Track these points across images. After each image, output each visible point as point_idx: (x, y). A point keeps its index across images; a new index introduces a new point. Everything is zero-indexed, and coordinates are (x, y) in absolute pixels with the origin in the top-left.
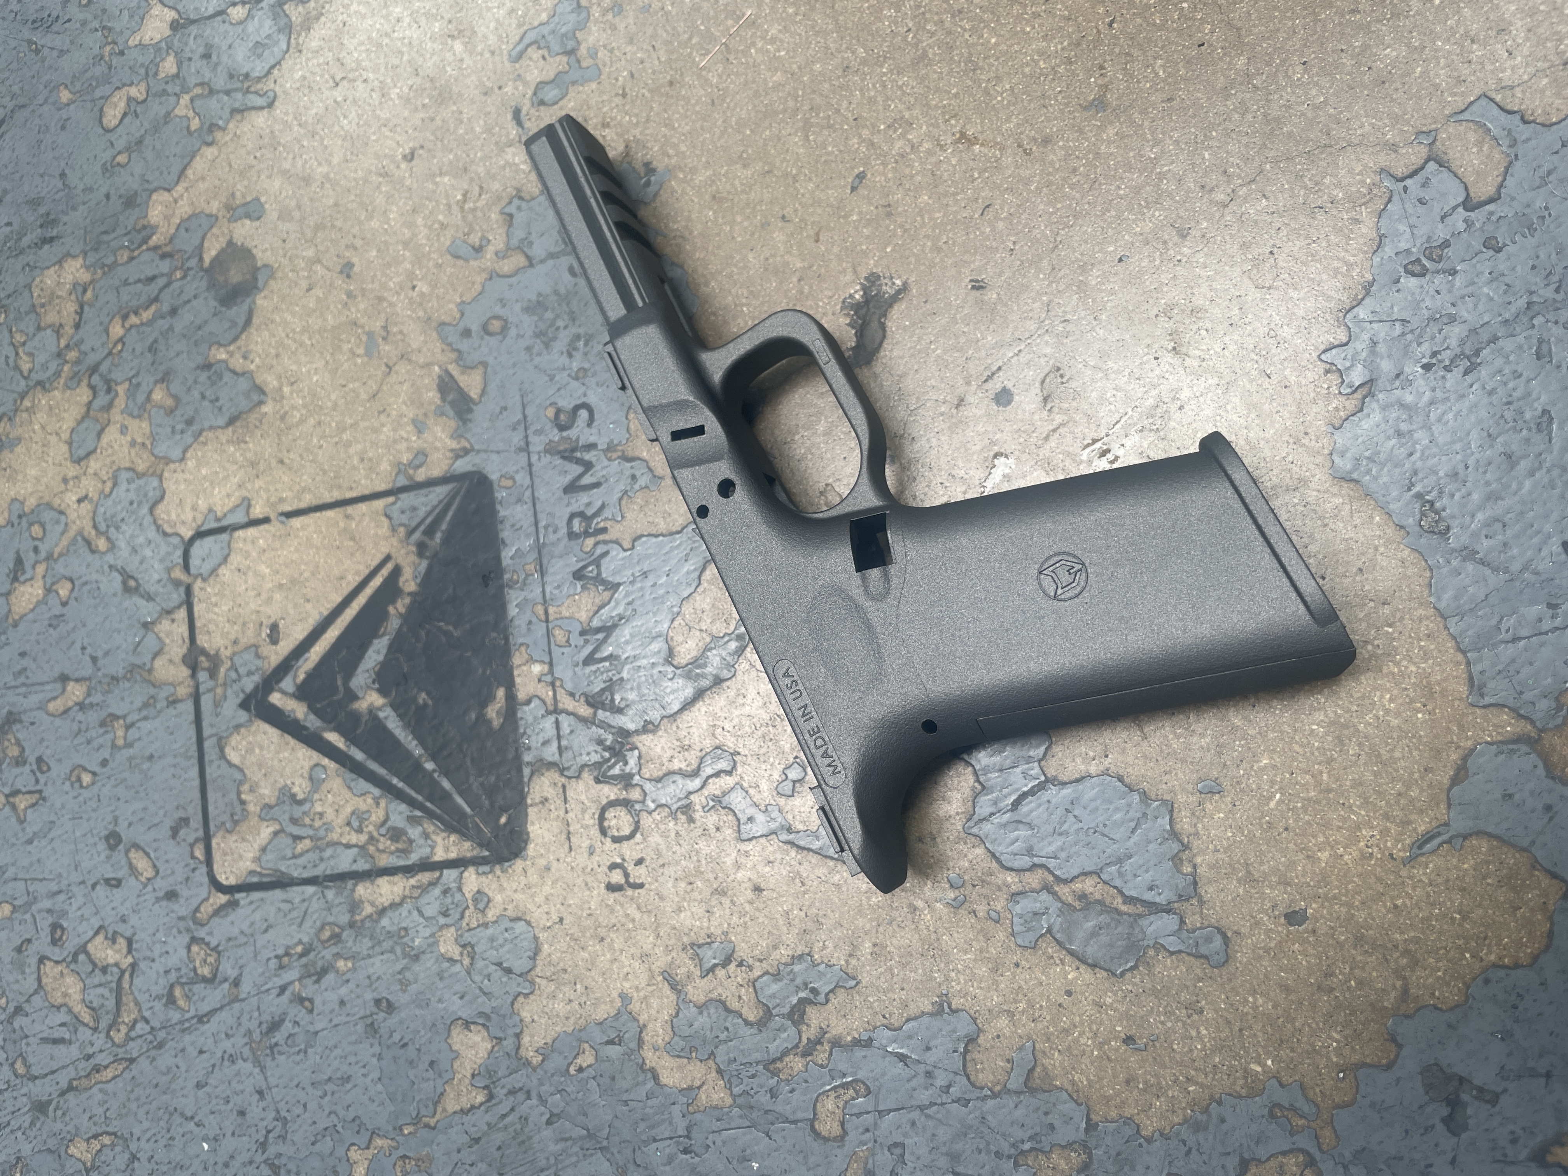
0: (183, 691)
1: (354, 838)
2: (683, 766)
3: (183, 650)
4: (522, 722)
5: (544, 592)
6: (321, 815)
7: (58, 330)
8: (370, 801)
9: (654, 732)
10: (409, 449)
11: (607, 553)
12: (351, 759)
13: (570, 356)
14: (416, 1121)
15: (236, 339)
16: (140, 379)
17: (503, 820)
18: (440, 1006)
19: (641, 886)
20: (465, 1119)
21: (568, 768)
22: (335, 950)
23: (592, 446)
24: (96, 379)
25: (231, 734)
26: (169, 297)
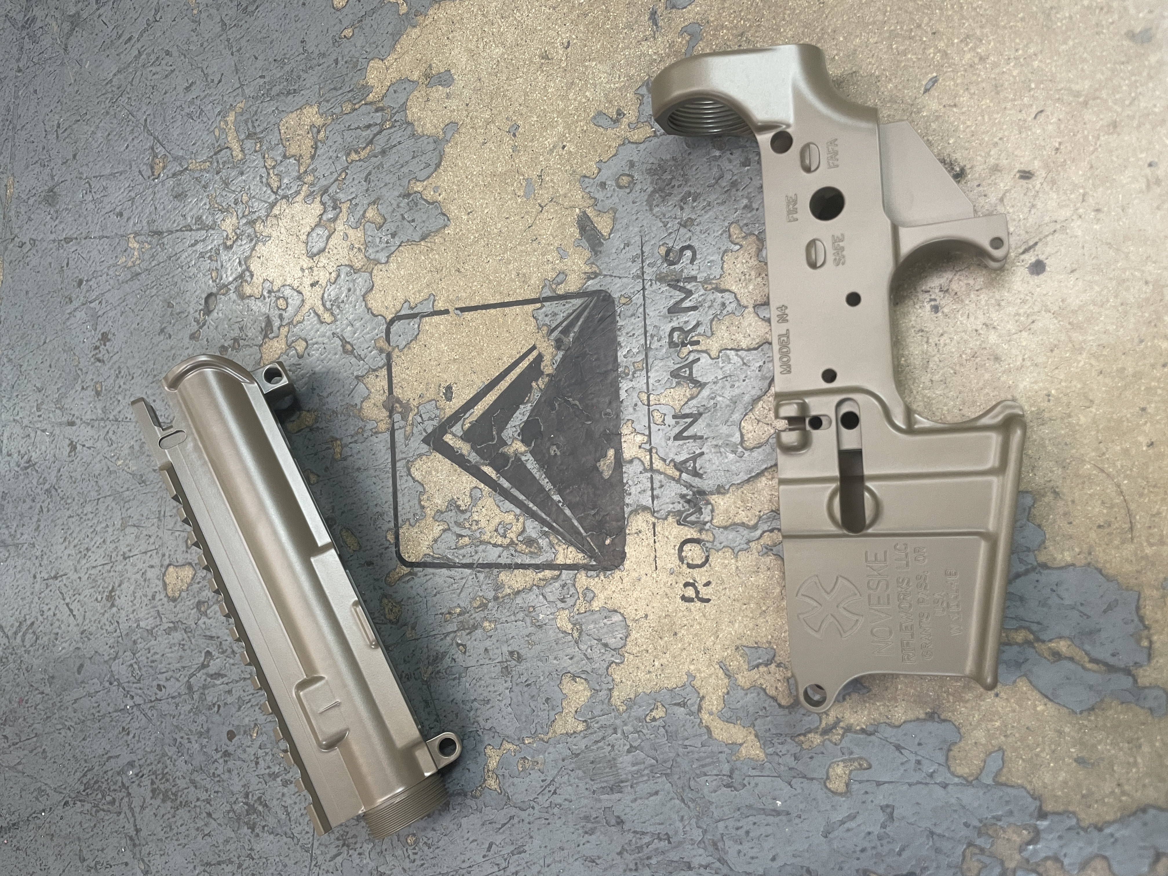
0: (383, 426)
1: (499, 540)
2: (745, 520)
3: (384, 398)
4: (625, 475)
5: (647, 383)
6: (477, 522)
7: (299, 159)
8: (512, 517)
9: (724, 494)
10: (553, 269)
11: (699, 359)
12: (500, 486)
13: (682, 209)
14: (534, 735)
15: (428, 177)
16: (357, 201)
17: (608, 542)
18: (555, 662)
19: (708, 601)
20: (569, 740)
21: (658, 512)
22: (482, 615)
23: (694, 279)
24: (326, 198)
25: (416, 459)
26: (381, 141)
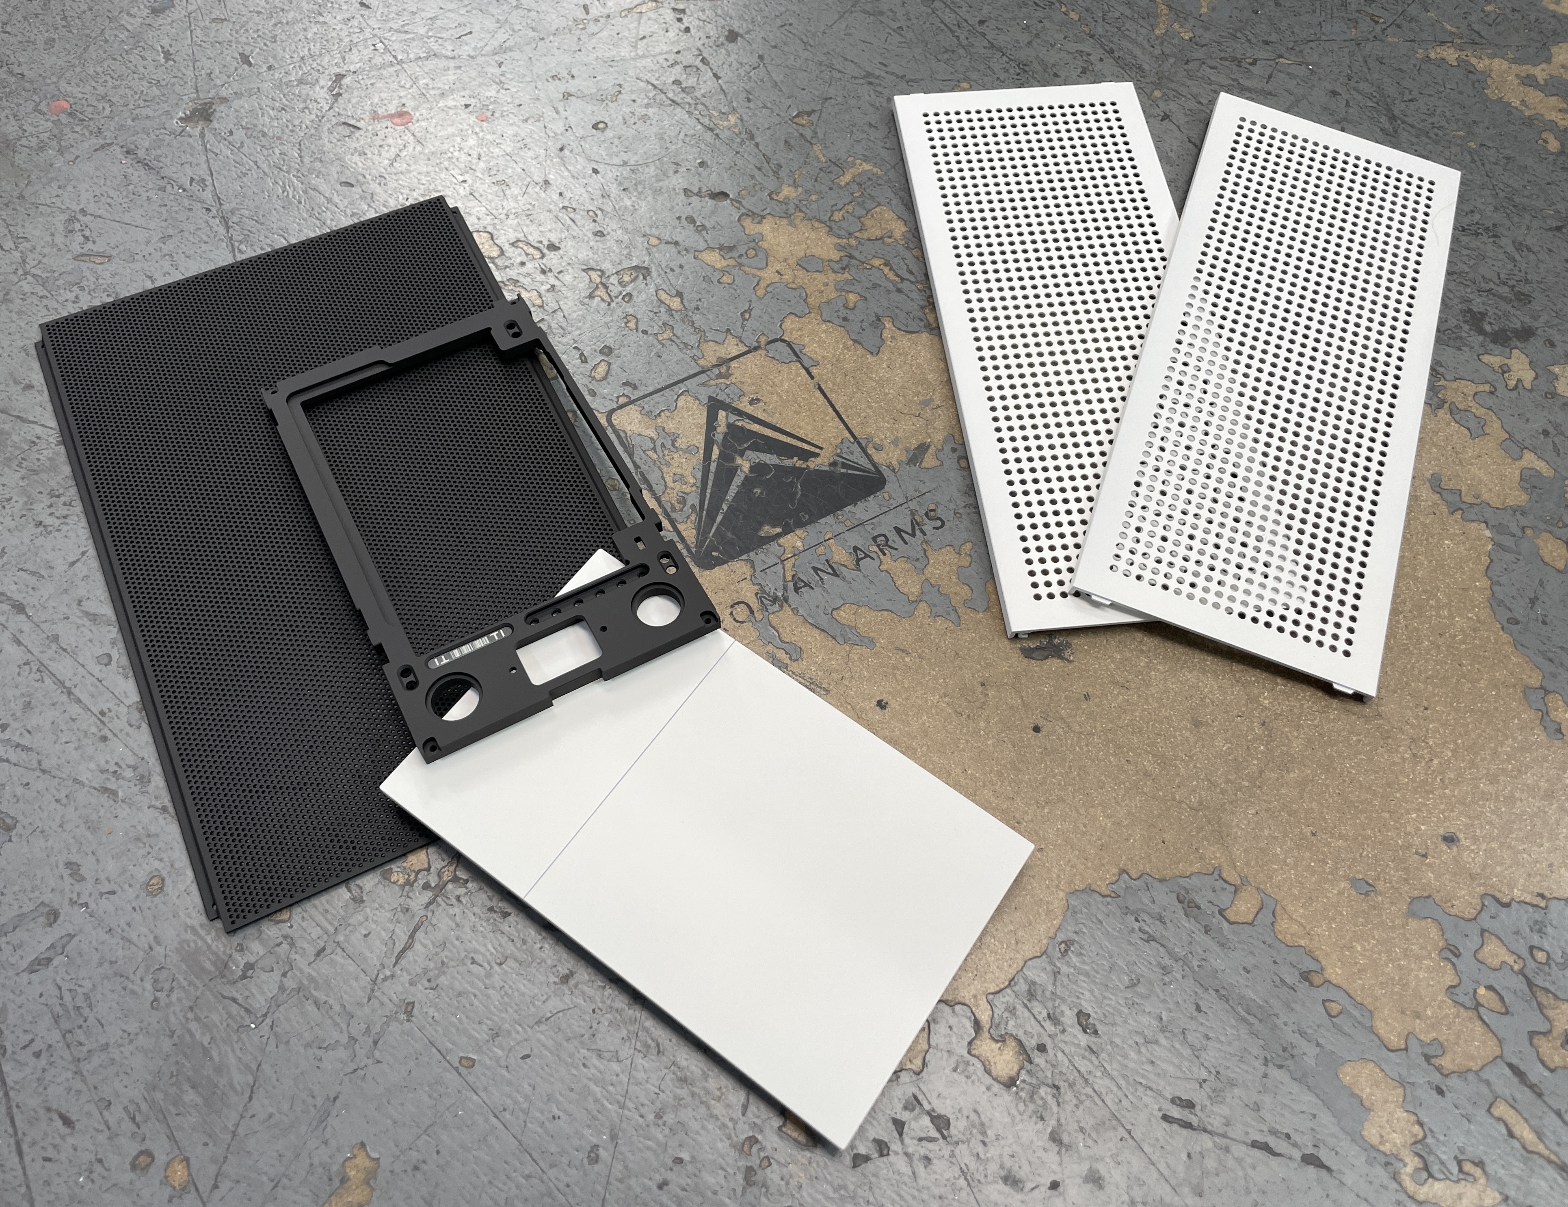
1: (669, 480)
3: (724, 356)
4: (768, 546)
5: (840, 534)
6: (673, 459)
7: (863, 229)
9: (793, 613)
10: (881, 440)
11: (874, 560)
12: (709, 464)
13: (964, 506)
15: (899, 329)
16: (856, 284)
17: (714, 554)
21: (756, 578)
23: (924, 533)
24: (846, 260)
25: (693, 396)
26: (905, 286)
